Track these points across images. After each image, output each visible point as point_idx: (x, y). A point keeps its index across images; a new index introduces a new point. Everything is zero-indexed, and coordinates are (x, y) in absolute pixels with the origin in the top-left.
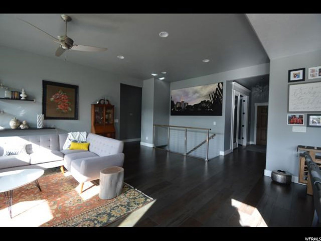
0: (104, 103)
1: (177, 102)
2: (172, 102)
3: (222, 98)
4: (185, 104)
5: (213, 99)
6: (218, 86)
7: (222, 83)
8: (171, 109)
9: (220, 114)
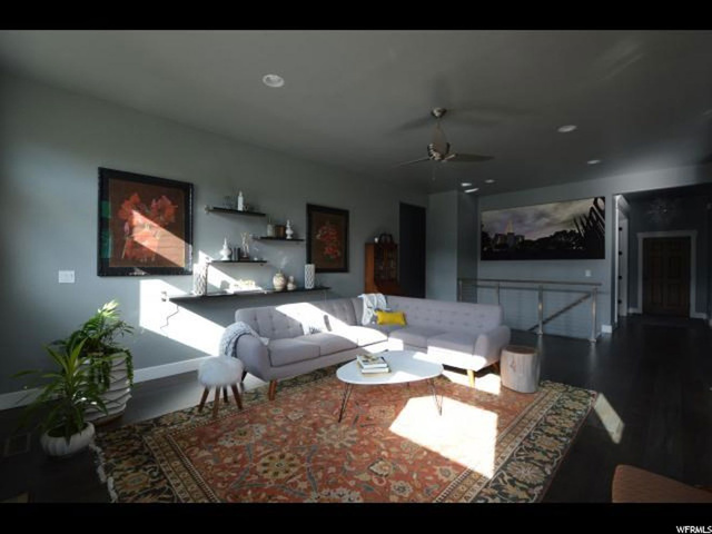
0: (386, 241)
1: (497, 236)
2: (485, 235)
3: (604, 225)
4: (516, 238)
5: (584, 227)
6: (595, 202)
7: (603, 199)
8: (483, 247)
9: (602, 256)
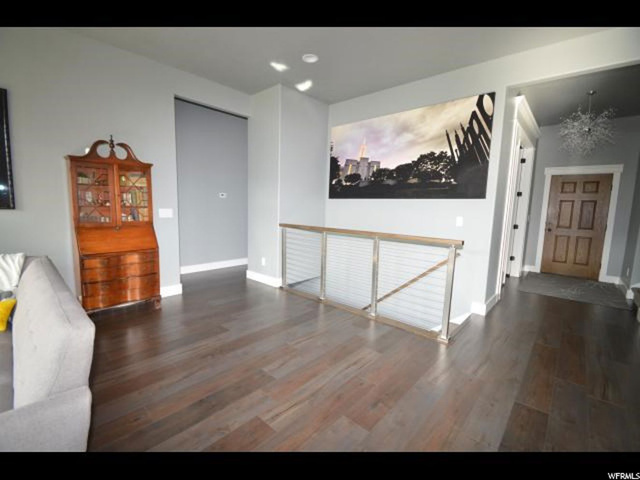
0: (113, 153)
1: (348, 162)
2: (334, 161)
3: (489, 142)
4: (370, 165)
5: (460, 146)
6: (480, 104)
7: (492, 96)
8: (331, 180)
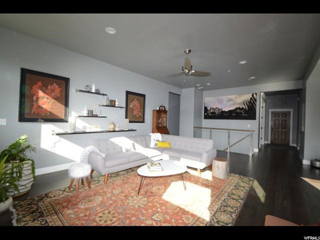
0: (162, 109)
1: (211, 108)
2: (206, 108)
3: (256, 105)
4: (219, 110)
5: (248, 106)
6: (253, 96)
8: (205, 113)
9: (255, 119)
